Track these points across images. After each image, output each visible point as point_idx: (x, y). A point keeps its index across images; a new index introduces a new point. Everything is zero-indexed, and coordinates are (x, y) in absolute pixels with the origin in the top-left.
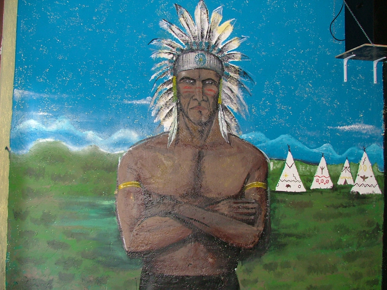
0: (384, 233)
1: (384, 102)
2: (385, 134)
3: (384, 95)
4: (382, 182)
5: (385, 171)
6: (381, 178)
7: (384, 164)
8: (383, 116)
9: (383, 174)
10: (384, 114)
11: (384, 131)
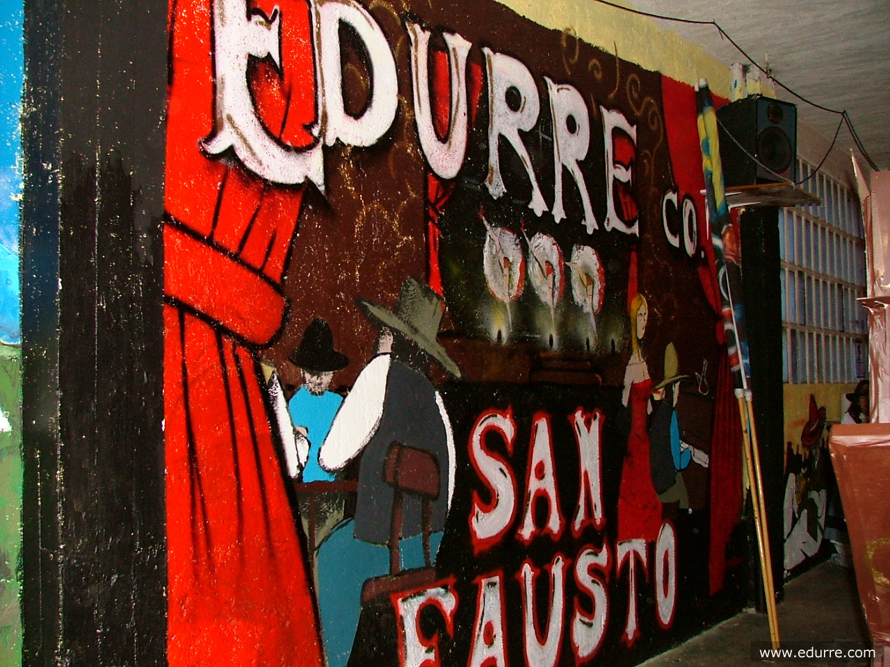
0: (23, 584)
1: (26, 73)
2: (25, 197)
3: (25, 46)
4: (13, 385)
5: (23, 343)
6: (9, 368)
7: (19, 312)
8: (20, 127)
9: (17, 353)
10: (23, 120)
11: (22, 186)
